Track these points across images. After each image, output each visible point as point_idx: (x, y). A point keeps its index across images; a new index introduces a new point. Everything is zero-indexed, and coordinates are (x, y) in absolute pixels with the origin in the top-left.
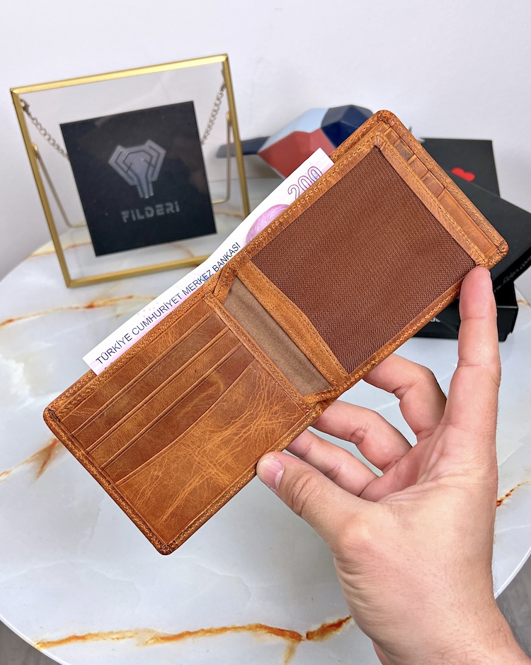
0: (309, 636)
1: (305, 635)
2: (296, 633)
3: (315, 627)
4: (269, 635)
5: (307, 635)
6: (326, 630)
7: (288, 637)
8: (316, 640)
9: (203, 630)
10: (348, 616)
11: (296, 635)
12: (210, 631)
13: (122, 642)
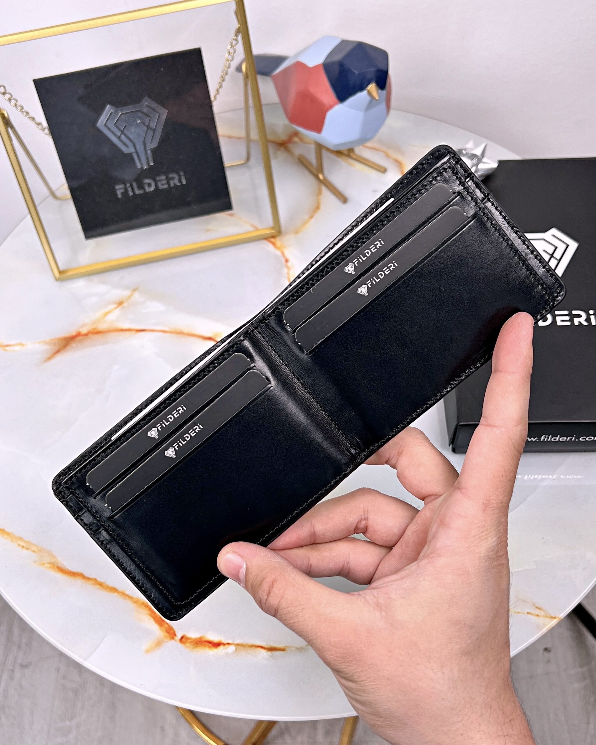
0: (183, 639)
1: (179, 636)
2: (173, 629)
3: (193, 635)
4: (149, 617)
5: (182, 638)
6: (201, 642)
7: (164, 629)
8: (187, 647)
9: (95, 580)
10: (230, 642)
11: (172, 632)
12: (101, 585)
13: (25, 551)
